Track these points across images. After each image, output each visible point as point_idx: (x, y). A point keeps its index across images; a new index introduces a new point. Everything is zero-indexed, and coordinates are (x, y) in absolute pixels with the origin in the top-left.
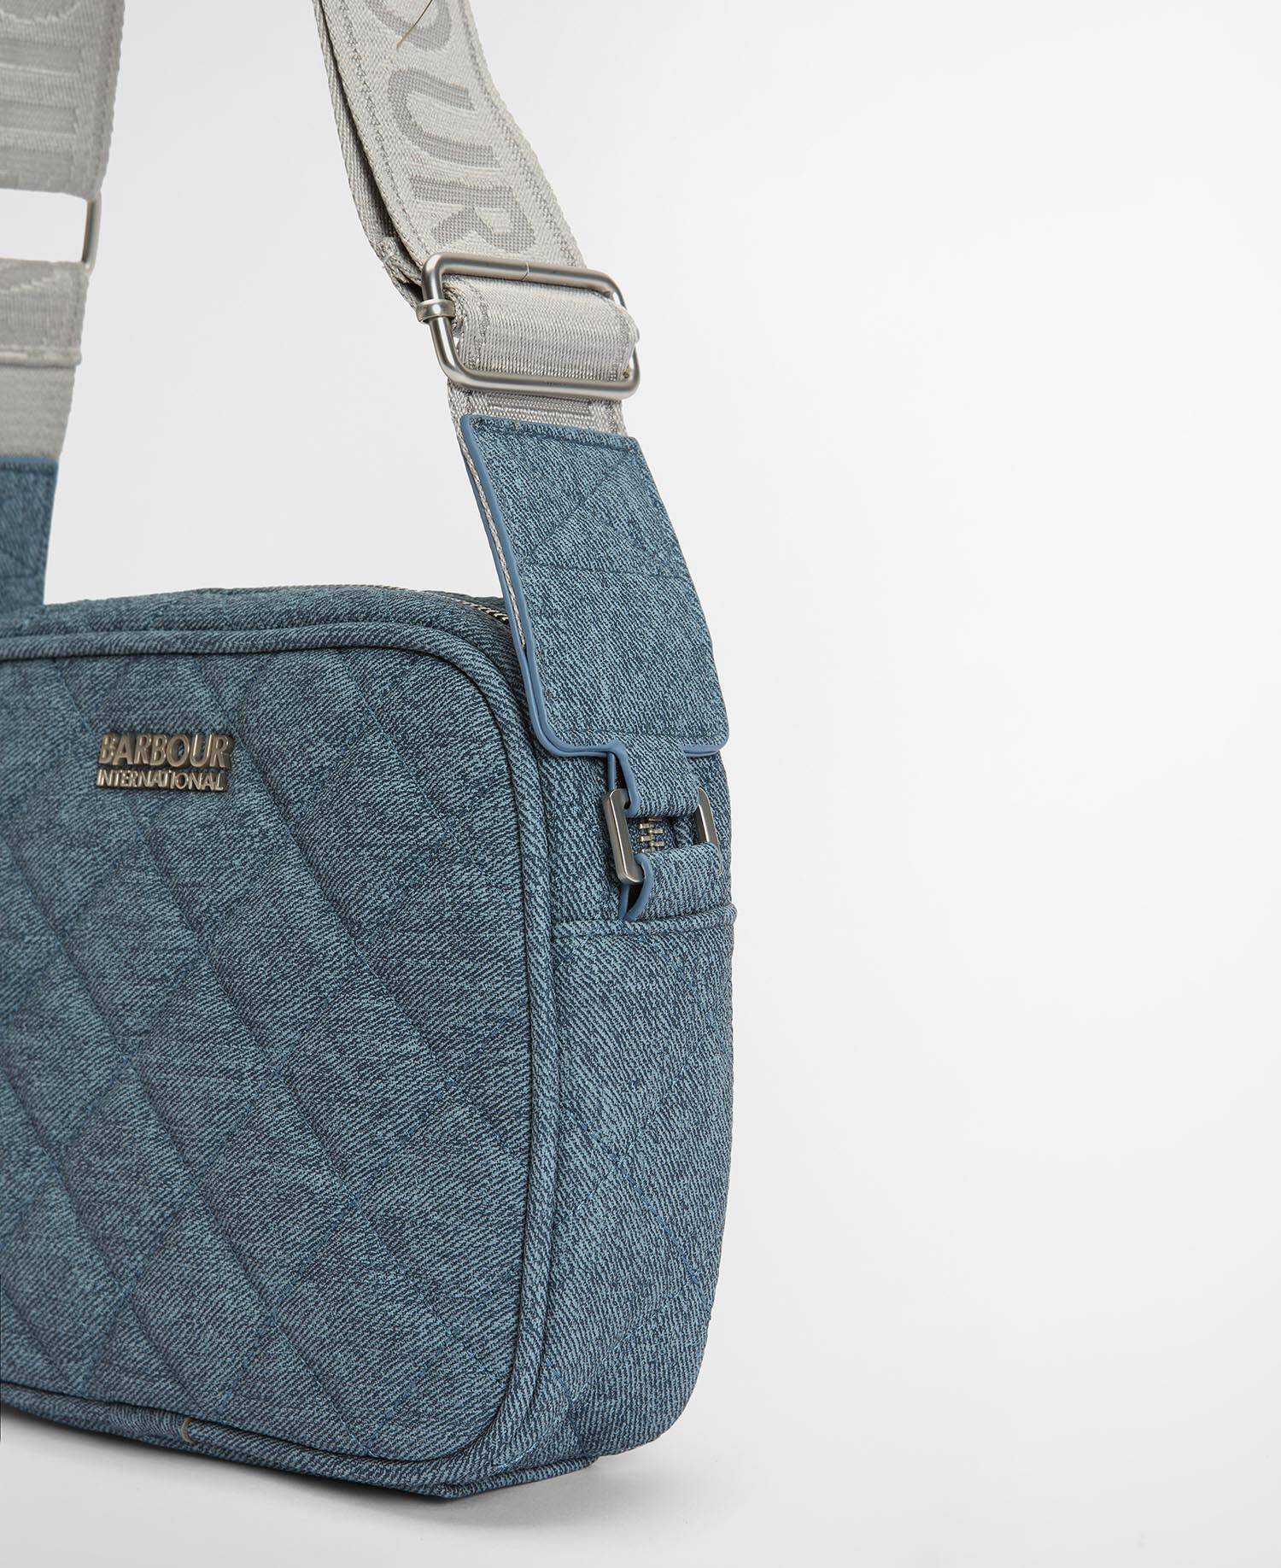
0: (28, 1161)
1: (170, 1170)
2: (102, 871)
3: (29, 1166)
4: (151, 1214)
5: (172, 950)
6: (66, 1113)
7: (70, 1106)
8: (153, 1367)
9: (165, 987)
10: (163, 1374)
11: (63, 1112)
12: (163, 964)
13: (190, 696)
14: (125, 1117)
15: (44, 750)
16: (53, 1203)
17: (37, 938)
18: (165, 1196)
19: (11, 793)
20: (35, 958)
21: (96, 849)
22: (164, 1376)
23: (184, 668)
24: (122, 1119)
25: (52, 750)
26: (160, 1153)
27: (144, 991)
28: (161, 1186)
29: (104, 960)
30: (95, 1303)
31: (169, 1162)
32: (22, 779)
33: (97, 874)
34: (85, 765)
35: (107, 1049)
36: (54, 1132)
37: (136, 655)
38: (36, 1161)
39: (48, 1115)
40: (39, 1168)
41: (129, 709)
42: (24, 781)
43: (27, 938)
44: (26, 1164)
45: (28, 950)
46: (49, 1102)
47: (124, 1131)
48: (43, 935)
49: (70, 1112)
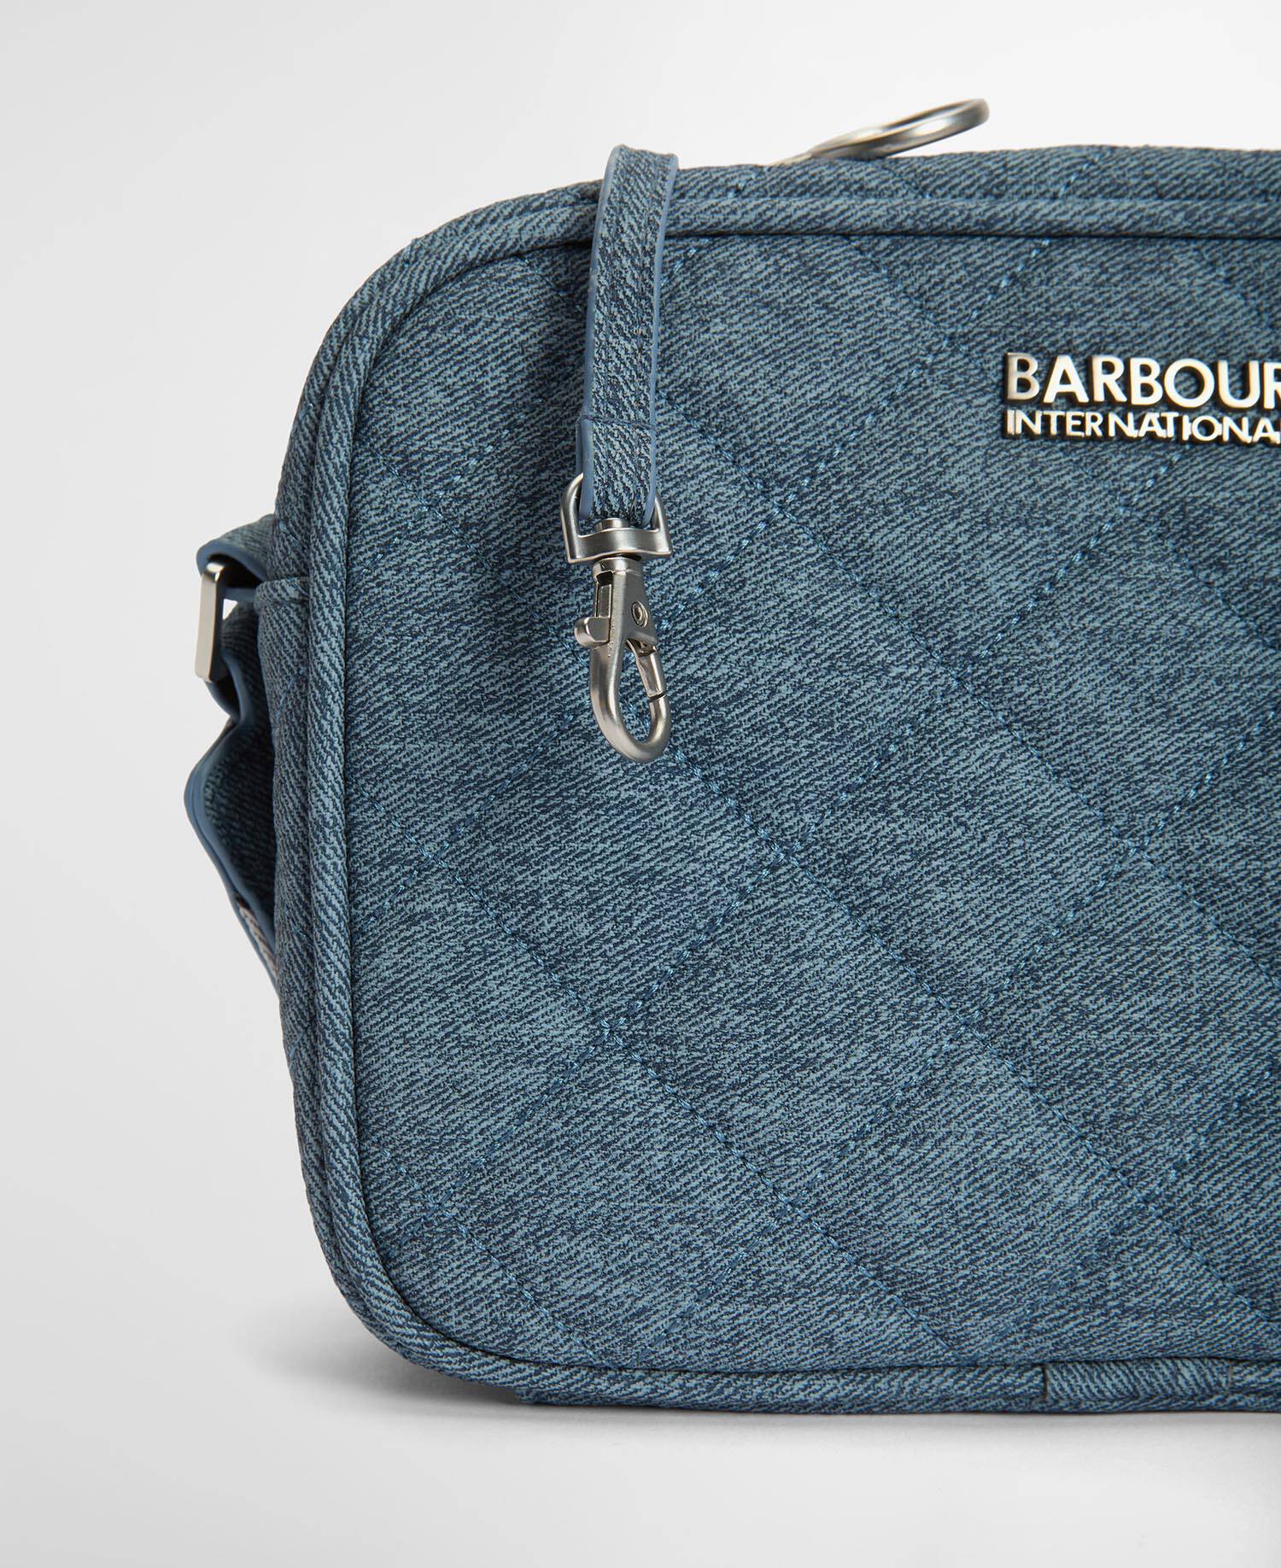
0: (914, 1019)
1: (1268, 1005)
2: (1053, 564)
3: (917, 1027)
4: (1230, 1073)
5: (1251, 678)
6: (1007, 937)
7: (1017, 926)
8: (1203, 1297)
9: (1232, 733)
10: (1222, 1303)
11: (1000, 937)
12: (1236, 698)
13: (1213, 301)
14: (1162, 933)
15: (874, 378)
16: (984, 1079)
17: (912, 670)
18: (1263, 1044)
19: (809, 444)
20: (906, 702)
21: (1046, 529)
22: (1224, 1306)
23: (1184, 257)
24: (1156, 936)
25: (888, 378)
26: (1244, 982)
27: (1193, 740)
28: (1256, 1029)
29: (1097, 697)
30: (1085, 1220)
31: (1262, 994)
32: (829, 423)
33: (1046, 567)
34: (976, 402)
35: (1095, 835)
36: (978, 969)
37: (1063, 236)
38: (930, 1018)
39: (970, 943)
40: (937, 1028)
41: (1069, 318)
42: (834, 426)
43: (895, 671)
44: (911, 1024)
45: (896, 690)
46: (973, 922)
47: (1165, 954)
48: (923, 664)
49: (1015, 936)
